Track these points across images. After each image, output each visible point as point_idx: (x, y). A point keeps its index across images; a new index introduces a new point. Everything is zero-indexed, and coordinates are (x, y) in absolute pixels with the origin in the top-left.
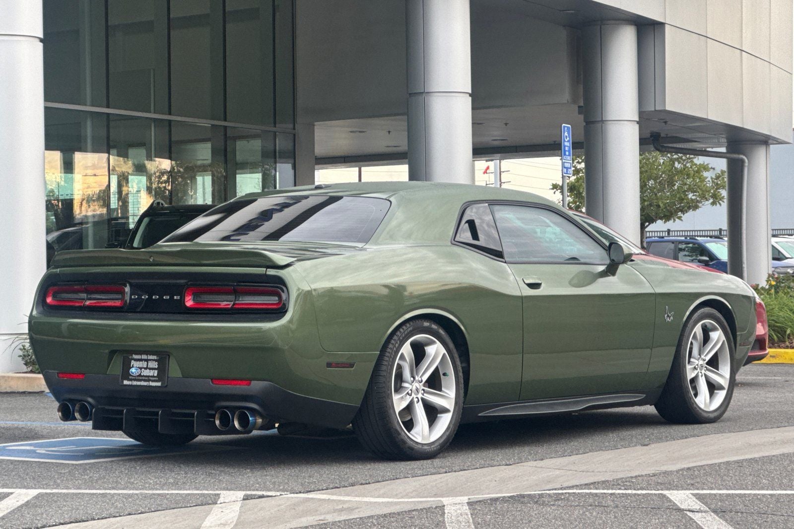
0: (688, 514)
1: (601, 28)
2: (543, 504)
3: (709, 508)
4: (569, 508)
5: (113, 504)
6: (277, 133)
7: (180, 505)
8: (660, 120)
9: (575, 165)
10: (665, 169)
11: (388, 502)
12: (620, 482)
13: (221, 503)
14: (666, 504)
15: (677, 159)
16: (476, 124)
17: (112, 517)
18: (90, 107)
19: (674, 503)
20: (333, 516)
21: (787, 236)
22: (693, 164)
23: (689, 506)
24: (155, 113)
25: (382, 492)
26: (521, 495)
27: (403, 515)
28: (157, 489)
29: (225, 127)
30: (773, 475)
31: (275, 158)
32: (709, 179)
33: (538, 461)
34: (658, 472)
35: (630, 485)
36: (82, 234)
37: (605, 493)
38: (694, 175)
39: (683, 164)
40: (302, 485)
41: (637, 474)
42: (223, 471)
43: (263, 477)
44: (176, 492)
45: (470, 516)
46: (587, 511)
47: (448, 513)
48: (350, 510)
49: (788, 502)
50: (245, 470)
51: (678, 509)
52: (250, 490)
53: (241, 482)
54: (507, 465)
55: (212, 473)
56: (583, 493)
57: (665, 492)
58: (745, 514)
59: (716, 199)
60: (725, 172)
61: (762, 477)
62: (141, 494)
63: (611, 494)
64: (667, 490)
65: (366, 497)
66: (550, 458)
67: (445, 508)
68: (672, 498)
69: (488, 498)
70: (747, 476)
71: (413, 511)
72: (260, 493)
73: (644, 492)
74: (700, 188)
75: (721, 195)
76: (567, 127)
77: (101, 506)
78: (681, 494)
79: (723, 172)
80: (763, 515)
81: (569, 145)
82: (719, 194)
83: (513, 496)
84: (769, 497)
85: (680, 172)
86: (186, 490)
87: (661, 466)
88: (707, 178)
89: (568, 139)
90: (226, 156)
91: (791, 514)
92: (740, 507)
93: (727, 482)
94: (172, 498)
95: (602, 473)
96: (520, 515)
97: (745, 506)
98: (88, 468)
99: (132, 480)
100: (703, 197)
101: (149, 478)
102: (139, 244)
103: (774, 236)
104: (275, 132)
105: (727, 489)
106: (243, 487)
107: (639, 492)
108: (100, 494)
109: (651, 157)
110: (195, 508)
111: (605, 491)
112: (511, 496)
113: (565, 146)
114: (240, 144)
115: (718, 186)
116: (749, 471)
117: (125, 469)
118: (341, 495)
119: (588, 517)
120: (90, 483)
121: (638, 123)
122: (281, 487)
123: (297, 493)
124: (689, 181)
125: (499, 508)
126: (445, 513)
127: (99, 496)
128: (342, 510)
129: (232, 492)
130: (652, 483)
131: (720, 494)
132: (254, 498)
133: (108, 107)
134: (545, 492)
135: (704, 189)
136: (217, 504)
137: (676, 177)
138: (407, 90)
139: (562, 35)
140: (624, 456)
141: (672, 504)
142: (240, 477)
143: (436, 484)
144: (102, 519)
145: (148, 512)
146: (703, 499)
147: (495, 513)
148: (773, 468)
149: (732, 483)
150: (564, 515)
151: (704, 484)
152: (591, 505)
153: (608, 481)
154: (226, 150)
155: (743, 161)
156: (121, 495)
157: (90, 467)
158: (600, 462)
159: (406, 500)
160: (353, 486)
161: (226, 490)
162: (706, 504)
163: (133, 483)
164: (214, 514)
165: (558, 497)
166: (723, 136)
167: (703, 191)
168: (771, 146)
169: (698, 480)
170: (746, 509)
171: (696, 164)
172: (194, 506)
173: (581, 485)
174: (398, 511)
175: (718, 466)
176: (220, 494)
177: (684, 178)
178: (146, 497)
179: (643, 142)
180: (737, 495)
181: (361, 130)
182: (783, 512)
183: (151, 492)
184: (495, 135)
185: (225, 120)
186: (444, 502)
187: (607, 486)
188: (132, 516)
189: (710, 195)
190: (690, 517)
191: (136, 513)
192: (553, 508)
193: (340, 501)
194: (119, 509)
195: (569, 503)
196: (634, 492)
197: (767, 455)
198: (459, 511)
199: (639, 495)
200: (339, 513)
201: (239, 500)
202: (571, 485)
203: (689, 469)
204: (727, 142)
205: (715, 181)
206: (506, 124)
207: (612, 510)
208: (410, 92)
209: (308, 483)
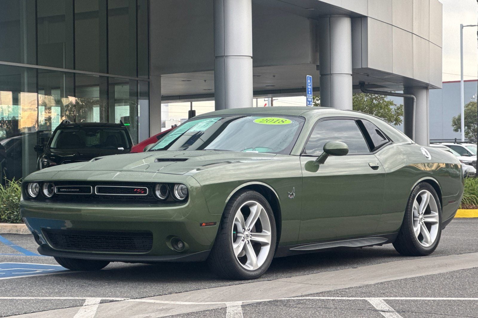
0: (382, 314)
1: (330, 19)
2: (290, 307)
3: (395, 310)
4: (306, 309)
5: (16, 306)
6: (138, 81)
7: (59, 307)
8: (365, 74)
9: (315, 101)
10: (368, 104)
11: (192, 305)
12: (338, 292)
13: (85, 306)
14: (368, 307)
15: (375, 98)
16: (256, 76)
17: (13, 315)
18: (27, 65)
19: (372, 306)
20: (155, 314)
21: (438, 143)
22: (384, 101)
23: (382, 308)
24: (65, 68)
25: (188, 298)
26: (275, 300)
27: (200, 314)
28: (46, 296)
29: (108, 77)
30: (434, 287)
31: (137, 96)
32: (393, 110)
33: (287, 278)
34: (362, 285)
35: (345, 294)
36: (21, 140)
37: (328, 299)
38: (385, 107)
39: (378, 101)
40: (139, 293)
41: (349, 286)
42: (90, 284)
43: (115, 288)
44: (58, 298)
45: (242, 315)
46: (317, 312)
47: (228, 312)
48: (167, 310)
49: (445, 305)
50: (105, 283)
51: (375, 310)
52: (105, 297)
53: (101, 291)
54: (269, 281)
55: (83, 286)
56: (315, 299)
57: (367, 299)
58: (417, 313)
59: (398, 121)
60: (403, 106)
61: (427, 288)
62: (36, 299)
63: (333, 300)
64: (368, 297)
65: (178, 301)
66: (295, 276)
67: (227, 309)
68: (371, 302)
69: (255, 302)
70: (418, 288)
71: (206, 311)
72: (111, 299)
73: (353, 298)
74: (388, 115)
75: (400, 119)
76: (309, 77)
77: (8, 308)
78: (376, 300)
79: (401, 106)
80: (429, 314)
81: (310, 88)
82: (399, 119)
83: (271, 301)
84: (432, 302)
85: (376, 106)
86: (65, 297)
87: (364, 282)
88: (392, 109)
89: (310, 84)
90: (108, 95)
91: (447, 313)
92: (414, 309)
93: (406, 292)
94: (55, 302)
95: (327, 286)
96: (274, 314)
97: (417, 308)
98: (5, 282)
99: (32, 290)
100: (390, 120)
101: (43, 289)
102: (54, 146)
103: (431, 143)
104: (137, 81)
105: (406, 297)
106: (101, 295)
107: (351, 298)
108: (9, 300)
109: (359, 97)
110: (68, 309)
111: (329, 298)
112: (269, 301)
113: (308, 88)
114: (117, 88)
115: (398, 114)
116: (419, 285)
117: (29, 283)
118: (162, 300)
119: (318, 316)
120: (4, 292)
121: (352, 75)
122: (125, 295)
123: (134, 299)
124: (381, 111)
125: (261, 309)
126: (226, 312)
127: (8, 301)
128: (161, 310)
129: (94, 298)
130: (359, 293)
131: (401, 300)
132: (107, 302)
133: (37, 64)
134: (291, 298)
135: (390, 116)
136: (82, 306)
137: (374, 109)
138: (214, 54)
139: (307, 23)
140: (342, 275)
141: (371, 306)
142: (101, 288)
143: (223, 293)
144: (7, 316)
145: (37, 312)
146: (391, 303)
147: (258, 312)
148: (434, 282)
149: (409, 293)
150: (303, 314)
151: (391, 293)
152: (320, 308)
153: (331, 291)
154: (108, 91)
155: (413, 99)
156: (23, 300)
157: (7, 282)
158: (326, 278)
159: (203, 303)
160: (170, 294)
161: (90, 297)
162: (392, 306)
163: (32, 292)
164: (80, 313)
165: (299, 302)
166: (402, 84)
167: (390, 117)
168: (430, 90)
169: (387, 291)
170: (418, 310)
171: (386, 101)
172: (68, 307)
173: (314, 294)
174: (197, 311)
175: (400, 281)
176: (86, 299)
177: (379, 109)
178: (38, 301)
179: (355, 87)
180: (412, 300)
181: (189, 80)
182: (442, 312)
183: (42, 298)
184: (268, 83)
185: (108, 73)
186: (227, 305)
187: (330, 295)
188: (26, 314)
189: (394, 119)
190: (382, 315)
191: (30, 312)
192: (296, 309)
193: (161, 304)
194: (19, 310)
195: (306, 306)
196: (347, 298)
197: (430, 274)
198: (235, 311)
199: (350, 300)
200: (160, 312)
201: (97, 303)
202: (307, 294)
203: (381, 283)
204: (404, 88)
205: (397, 111)
206: (274, 76)
207: (333, 311)
208: (216, 55)
209: (143, 292)
